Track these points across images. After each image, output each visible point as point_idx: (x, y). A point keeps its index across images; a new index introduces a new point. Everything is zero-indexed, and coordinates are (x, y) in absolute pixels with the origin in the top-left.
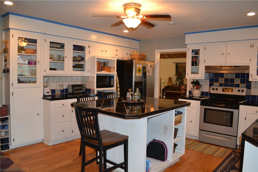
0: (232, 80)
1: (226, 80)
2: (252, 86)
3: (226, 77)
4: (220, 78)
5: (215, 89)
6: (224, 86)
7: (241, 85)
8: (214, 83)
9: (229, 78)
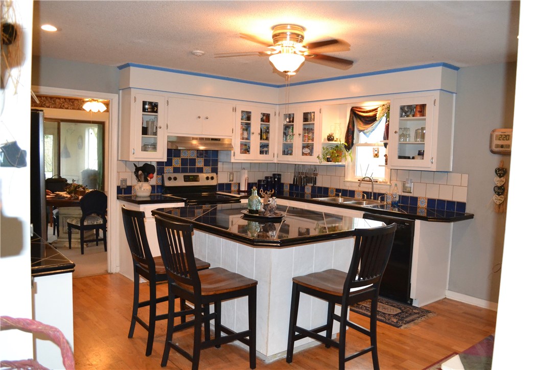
0: (193, 161)
1: (184, 161)
2: (219, 170)
3: (183, 156)
4: (175, 158)
5: (172, 178)
6: (190, 172)
7: (206, 169)
8: (165, 167)
9: (189, 158)
